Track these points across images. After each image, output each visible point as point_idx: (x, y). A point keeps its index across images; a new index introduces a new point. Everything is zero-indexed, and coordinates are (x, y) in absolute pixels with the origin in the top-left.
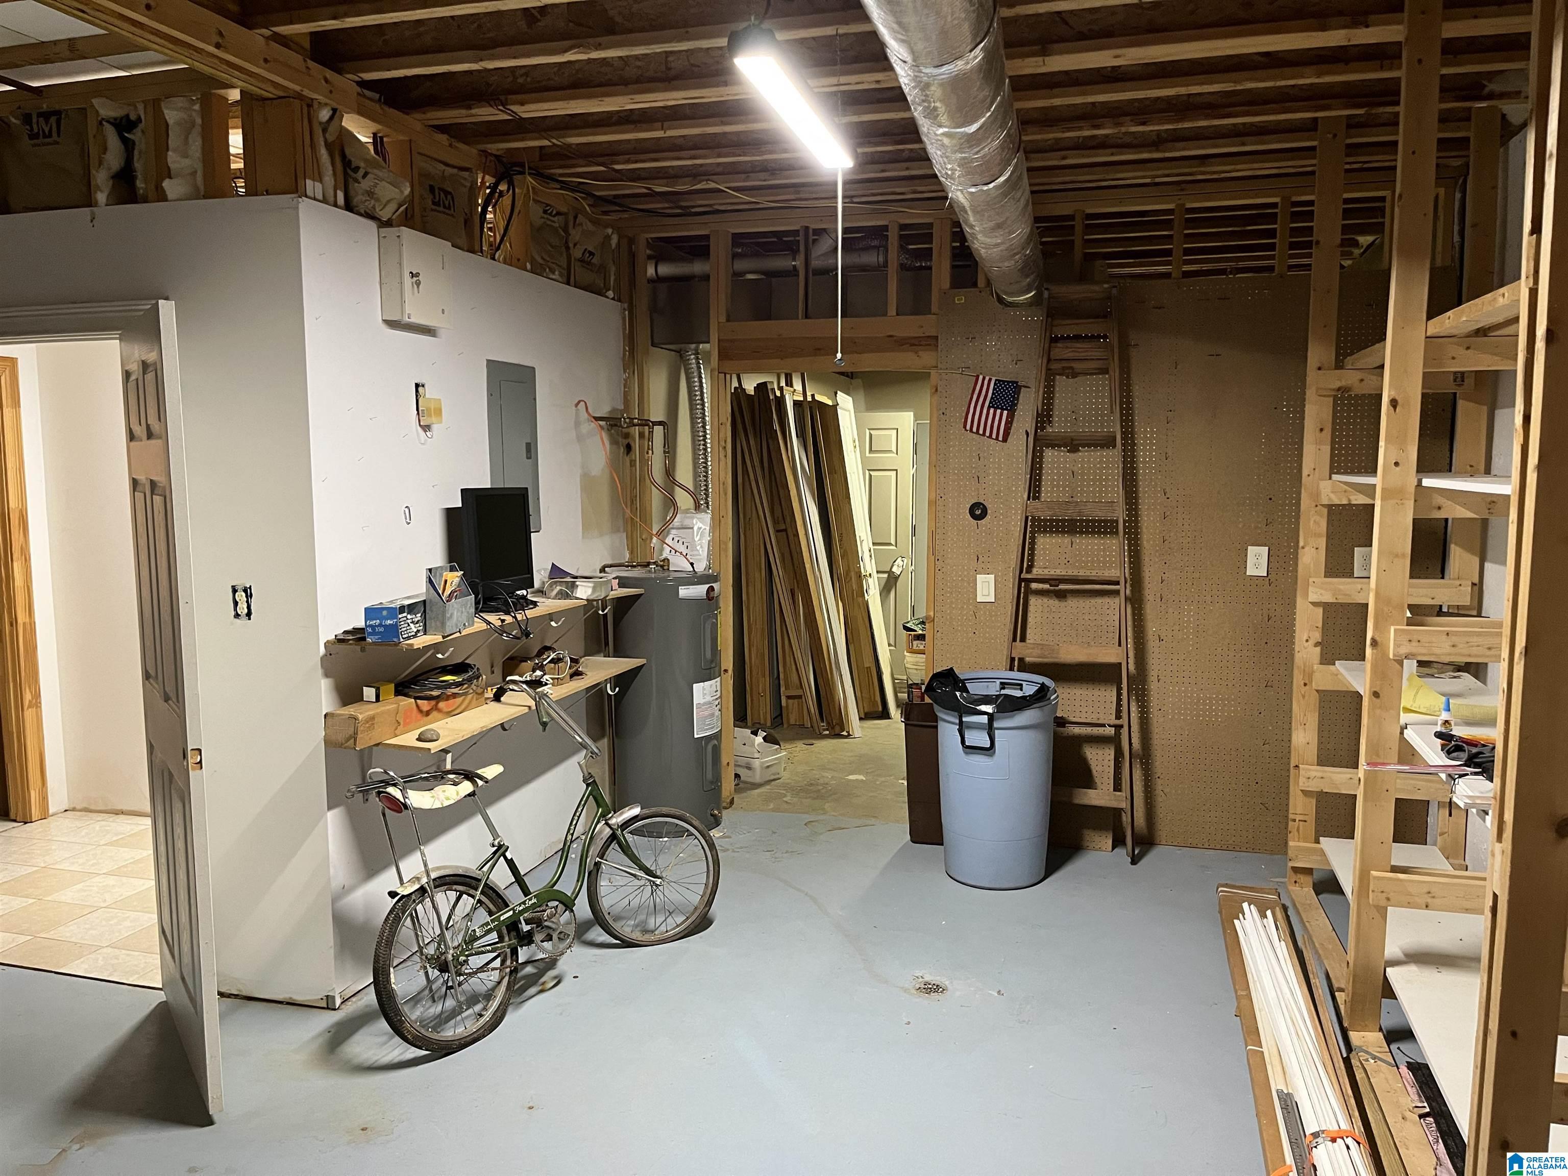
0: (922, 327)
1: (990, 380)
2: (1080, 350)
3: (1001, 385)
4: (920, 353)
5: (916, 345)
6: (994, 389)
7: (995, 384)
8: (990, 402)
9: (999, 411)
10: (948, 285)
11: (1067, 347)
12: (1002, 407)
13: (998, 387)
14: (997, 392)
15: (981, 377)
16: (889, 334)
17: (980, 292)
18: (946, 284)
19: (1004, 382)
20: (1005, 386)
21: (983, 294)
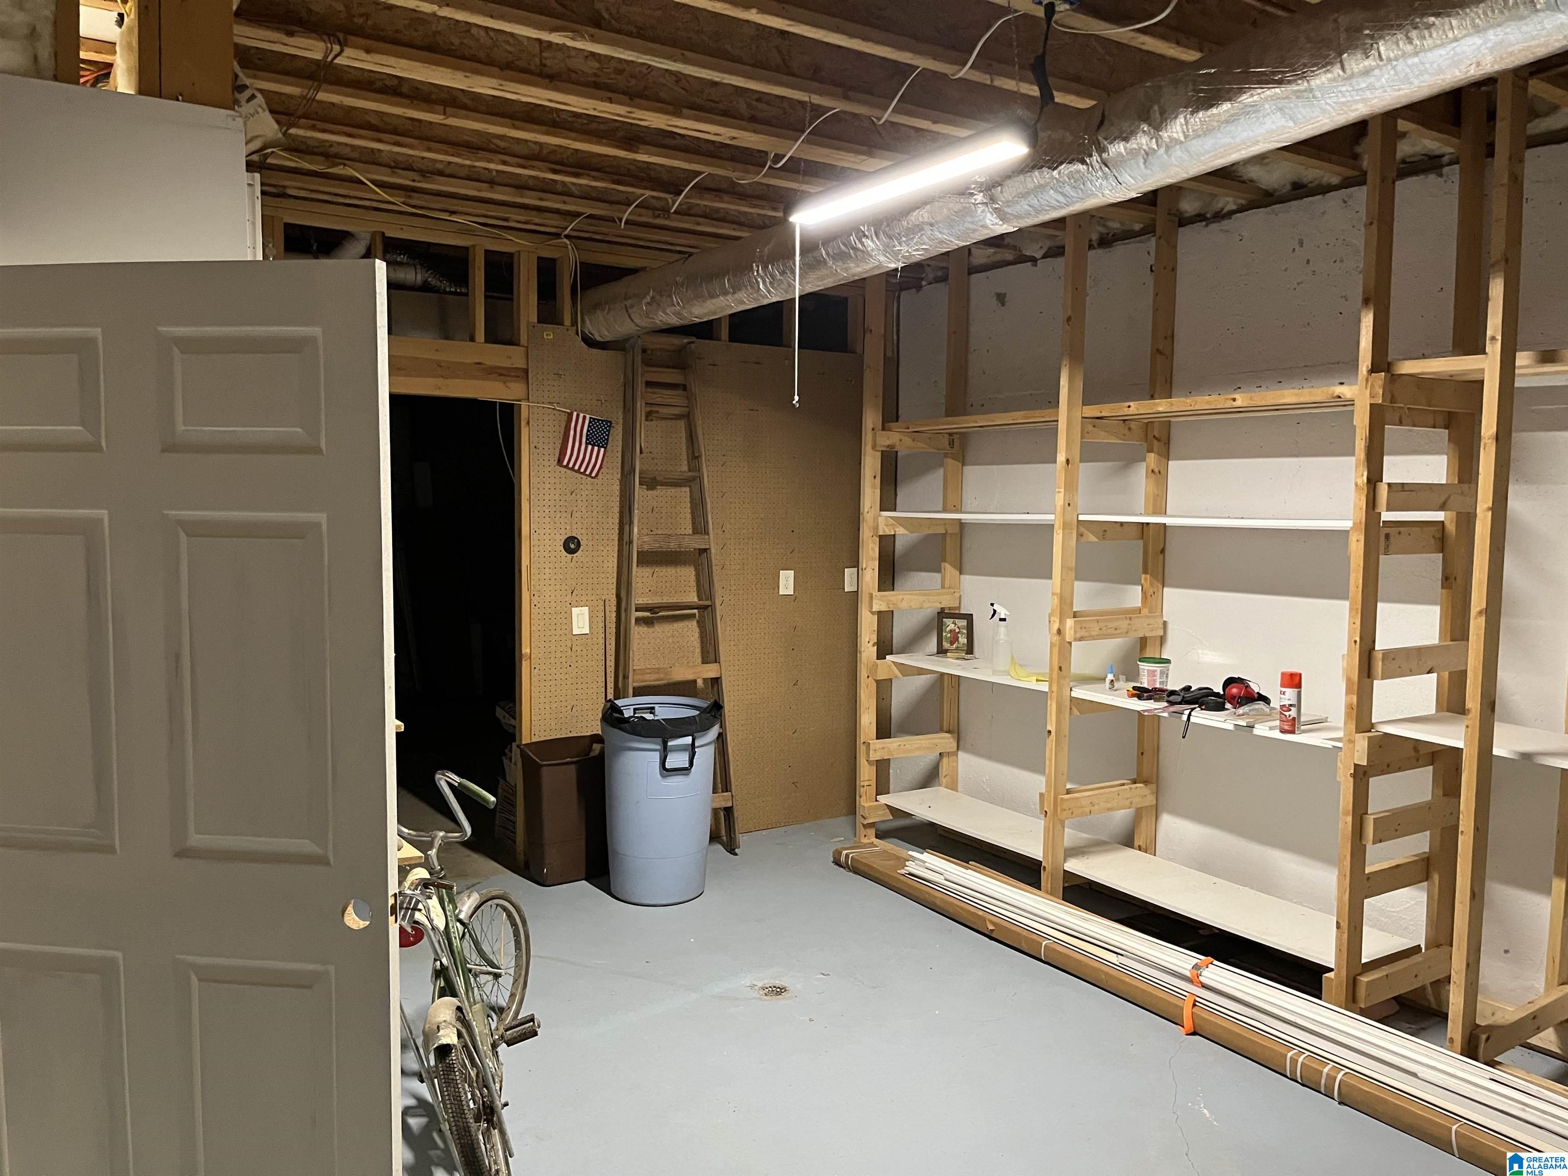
0: (510, 358)
1: (584, 418)
2: (665, 396)
3: (595, 423)
4: (509, 384)
5: (505, 375)
6: (589, 426)
7: (590, 422)
8: (587, 439)
9: (596, 448)
10: (536, 320)
11: (654, 393)
12: (599, 444)
13: (593, 425)
14: (592, 429)
15: (575, 414)
16: (477, 361)
17: (567, 330)
18: (534, 318)
19: (599, 420)
20: (600, 424)
21: (569, 332)
